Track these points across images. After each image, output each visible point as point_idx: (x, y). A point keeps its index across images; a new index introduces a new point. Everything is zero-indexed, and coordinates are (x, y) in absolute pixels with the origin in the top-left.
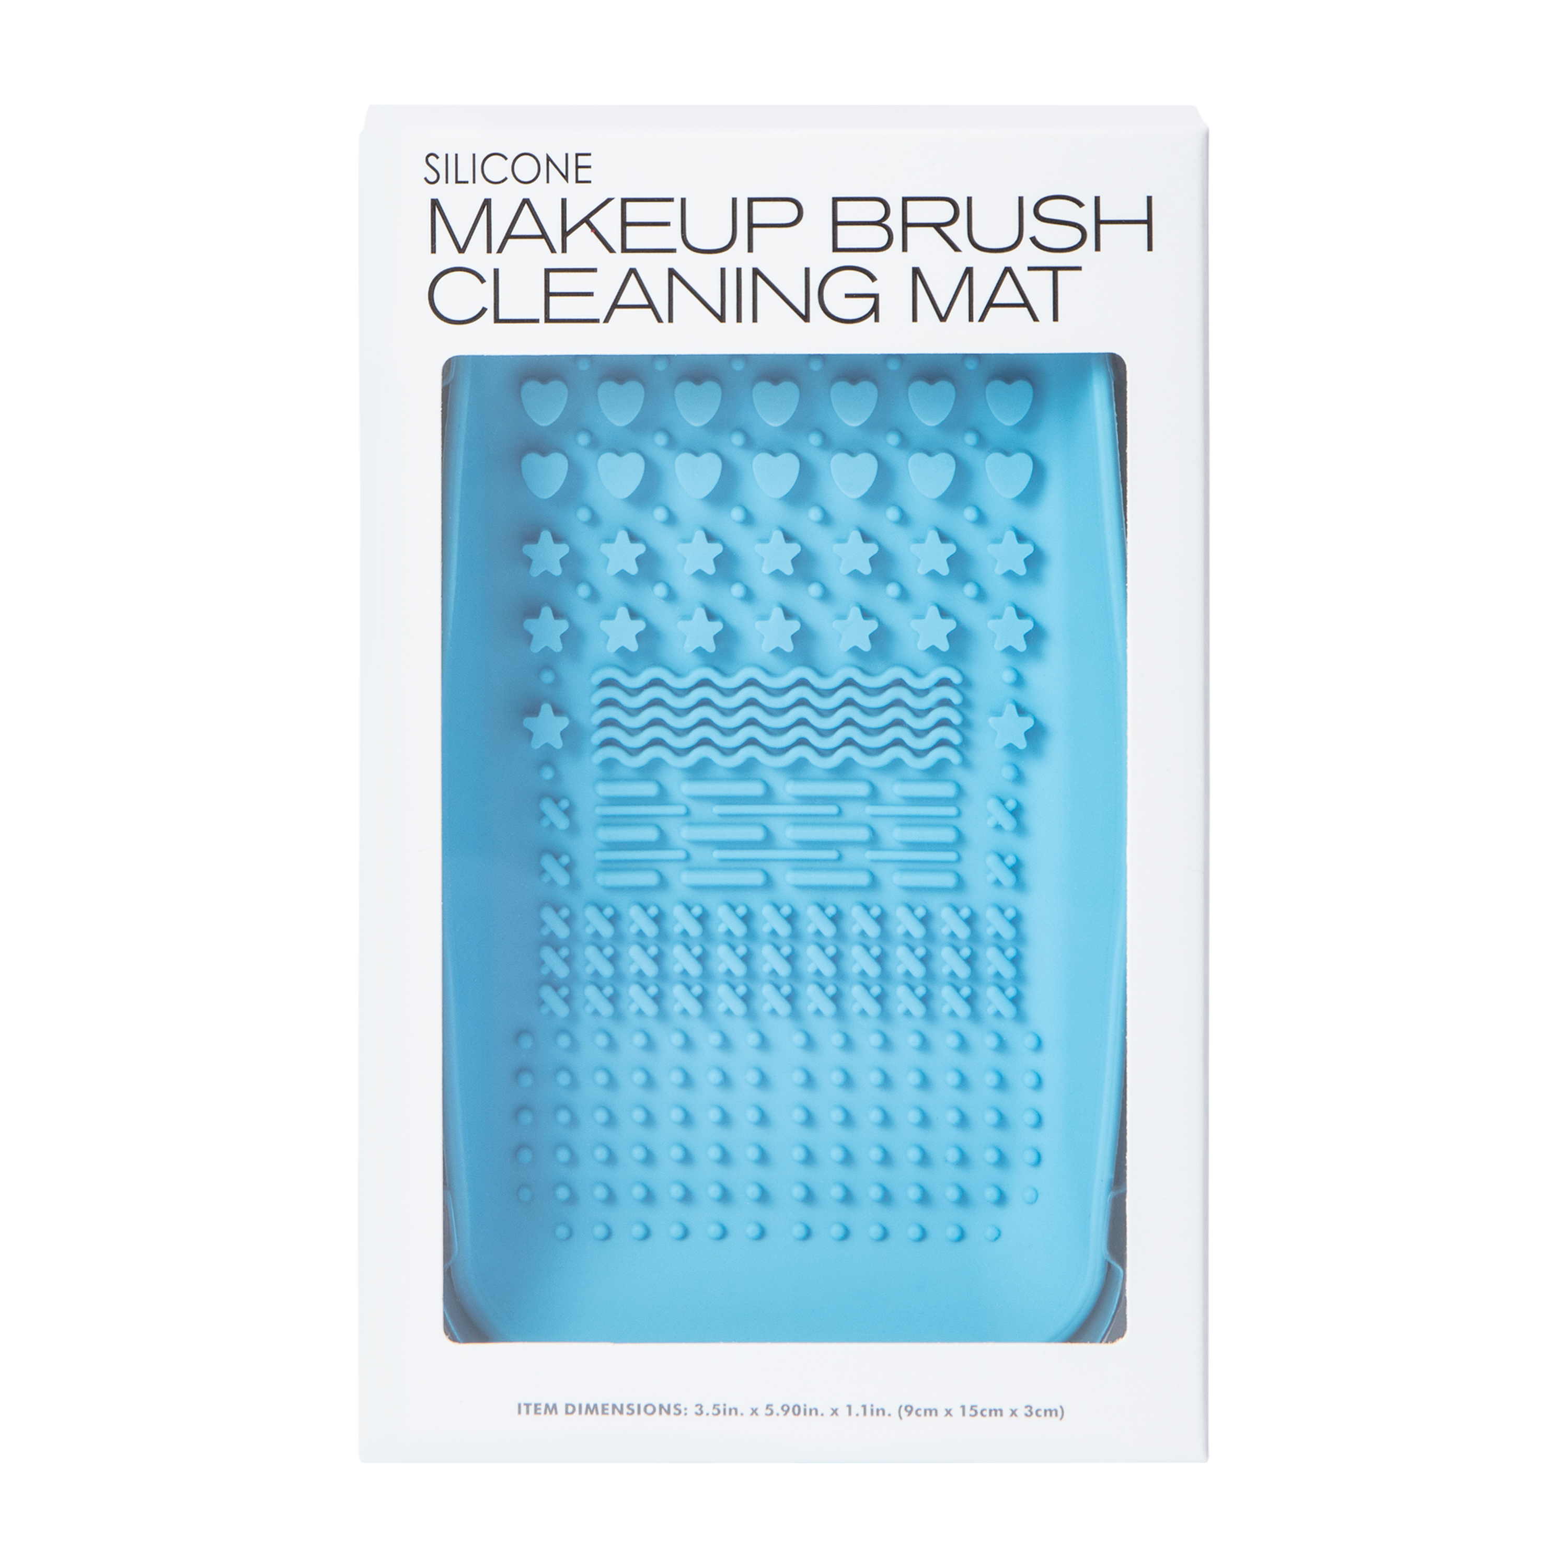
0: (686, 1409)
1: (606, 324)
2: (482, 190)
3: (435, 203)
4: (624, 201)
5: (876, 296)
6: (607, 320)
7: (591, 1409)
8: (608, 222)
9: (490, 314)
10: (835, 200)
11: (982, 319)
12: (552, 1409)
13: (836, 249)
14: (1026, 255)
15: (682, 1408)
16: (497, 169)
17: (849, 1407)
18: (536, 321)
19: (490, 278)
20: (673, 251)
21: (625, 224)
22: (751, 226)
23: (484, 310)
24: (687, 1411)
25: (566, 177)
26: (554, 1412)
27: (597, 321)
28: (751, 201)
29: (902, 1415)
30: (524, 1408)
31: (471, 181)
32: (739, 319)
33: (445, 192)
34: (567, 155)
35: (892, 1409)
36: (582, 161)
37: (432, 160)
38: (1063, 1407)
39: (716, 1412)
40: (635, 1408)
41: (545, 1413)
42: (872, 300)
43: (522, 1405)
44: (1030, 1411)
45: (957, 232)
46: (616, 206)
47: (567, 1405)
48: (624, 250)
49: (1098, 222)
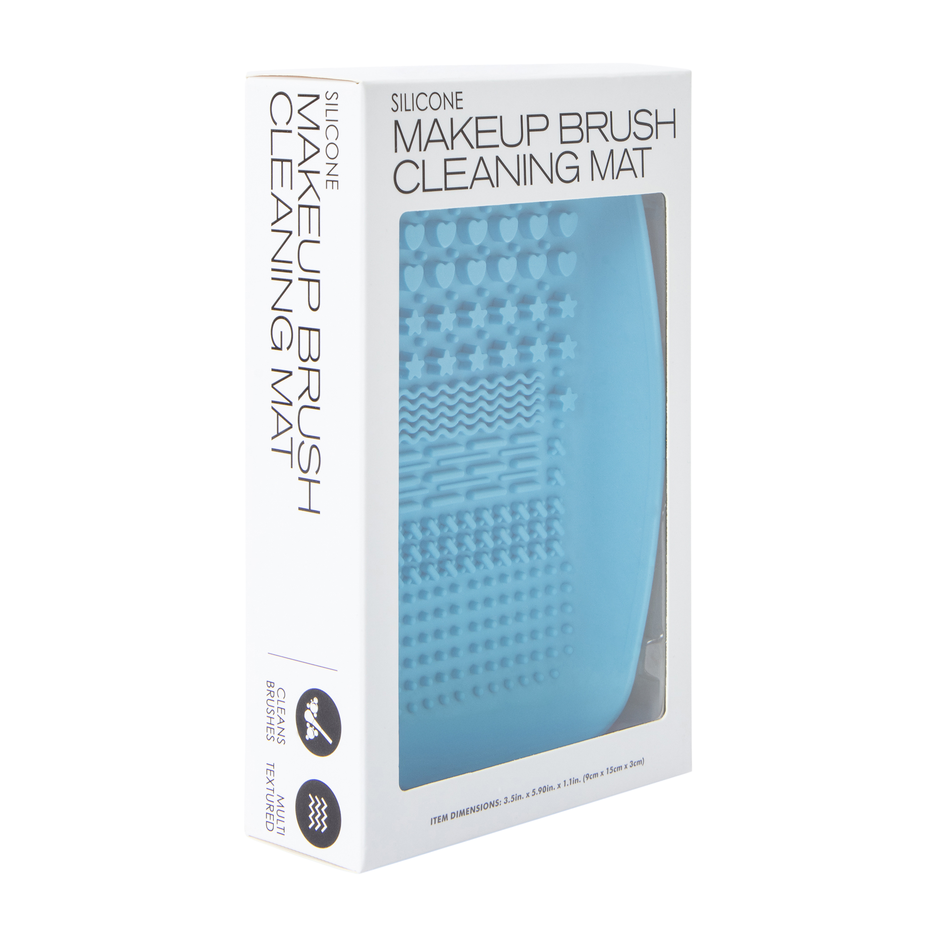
0: (500, 802)
1: (471, 189)
2: (416, 115)
3: (397, 123)
4: (477, 118)
5: (577, 167)
6: (471, 188)
7: (462, 813)
8: (470, 131)
9: (421, 186)
10: (561, 115)
11: (617, 178)
12: (445, 818)
13: (562, 142)
14: (633, 142)
15: (499, 801)
16: (423, 102)
17: (565, 781)
18: (441, 190)
19: (420, 165)
20: (498, 146)
21: (478, 132)
22: (529, 130)
23: (418, 184)
24: (501, 803)
25: (452, 106)
26: (446, 819)
27: (466, 188)
28: (528, 116)
29: (585, 780)
30: (433, 820)
31: (412, 110)
32: (525, 184)
33: (401, 116)
34: (452, 93)
35: (581, 779)
36: (459, 96)
37: (395, 96)
38: (644, 758)
39: (512, 799)
40: (480, 807)
41: (442, 821)
42: (576, 169)
43: (433, 819)
44: (632, 764)
45: (607, 130)
46: (473, 121)
47: (452, 813)
48: (478, 147)
49: (657, 123)
